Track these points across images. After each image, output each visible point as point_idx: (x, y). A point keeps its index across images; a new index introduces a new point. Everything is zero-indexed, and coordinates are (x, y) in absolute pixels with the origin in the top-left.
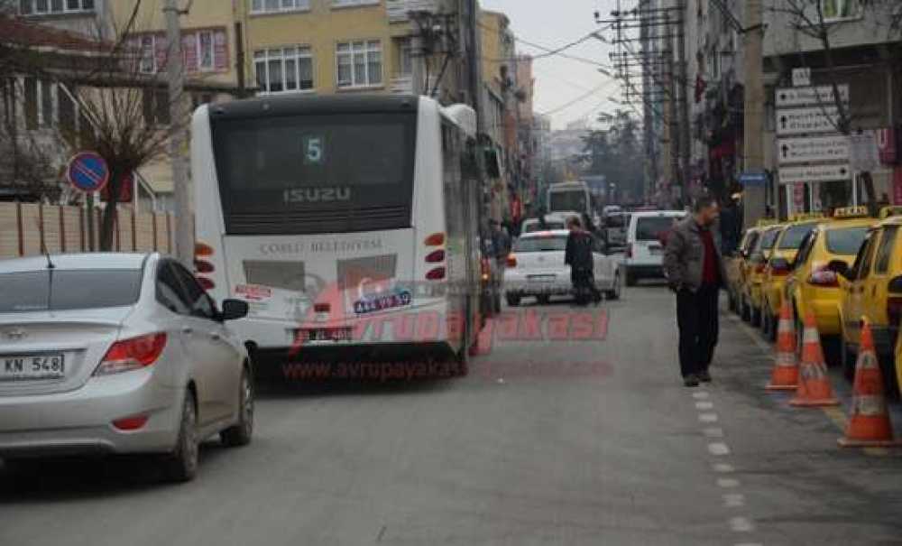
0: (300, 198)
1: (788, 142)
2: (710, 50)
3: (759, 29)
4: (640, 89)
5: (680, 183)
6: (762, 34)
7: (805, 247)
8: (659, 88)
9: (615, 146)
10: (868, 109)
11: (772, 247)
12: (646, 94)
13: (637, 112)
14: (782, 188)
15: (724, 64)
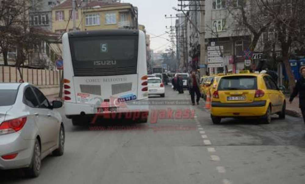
0: (100, 64)
1: (210, 58)
2: (192, 36)
3: (204, 33)
4: (176, 44)
5: (185, 66)
6: (204, 34)
7: (212, 81)
8: (180, 44)
9: (169, 57)
10: (227, 51)
11: (206, 81)
12: (177, 45)
13: (175, 49)
14: (209, 68)
15: (196, 40)
